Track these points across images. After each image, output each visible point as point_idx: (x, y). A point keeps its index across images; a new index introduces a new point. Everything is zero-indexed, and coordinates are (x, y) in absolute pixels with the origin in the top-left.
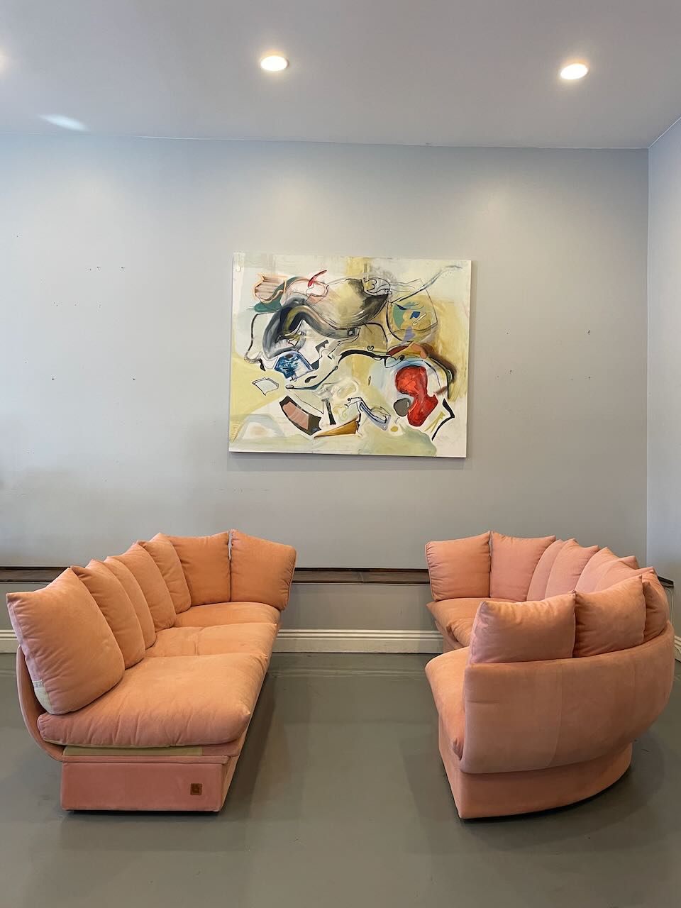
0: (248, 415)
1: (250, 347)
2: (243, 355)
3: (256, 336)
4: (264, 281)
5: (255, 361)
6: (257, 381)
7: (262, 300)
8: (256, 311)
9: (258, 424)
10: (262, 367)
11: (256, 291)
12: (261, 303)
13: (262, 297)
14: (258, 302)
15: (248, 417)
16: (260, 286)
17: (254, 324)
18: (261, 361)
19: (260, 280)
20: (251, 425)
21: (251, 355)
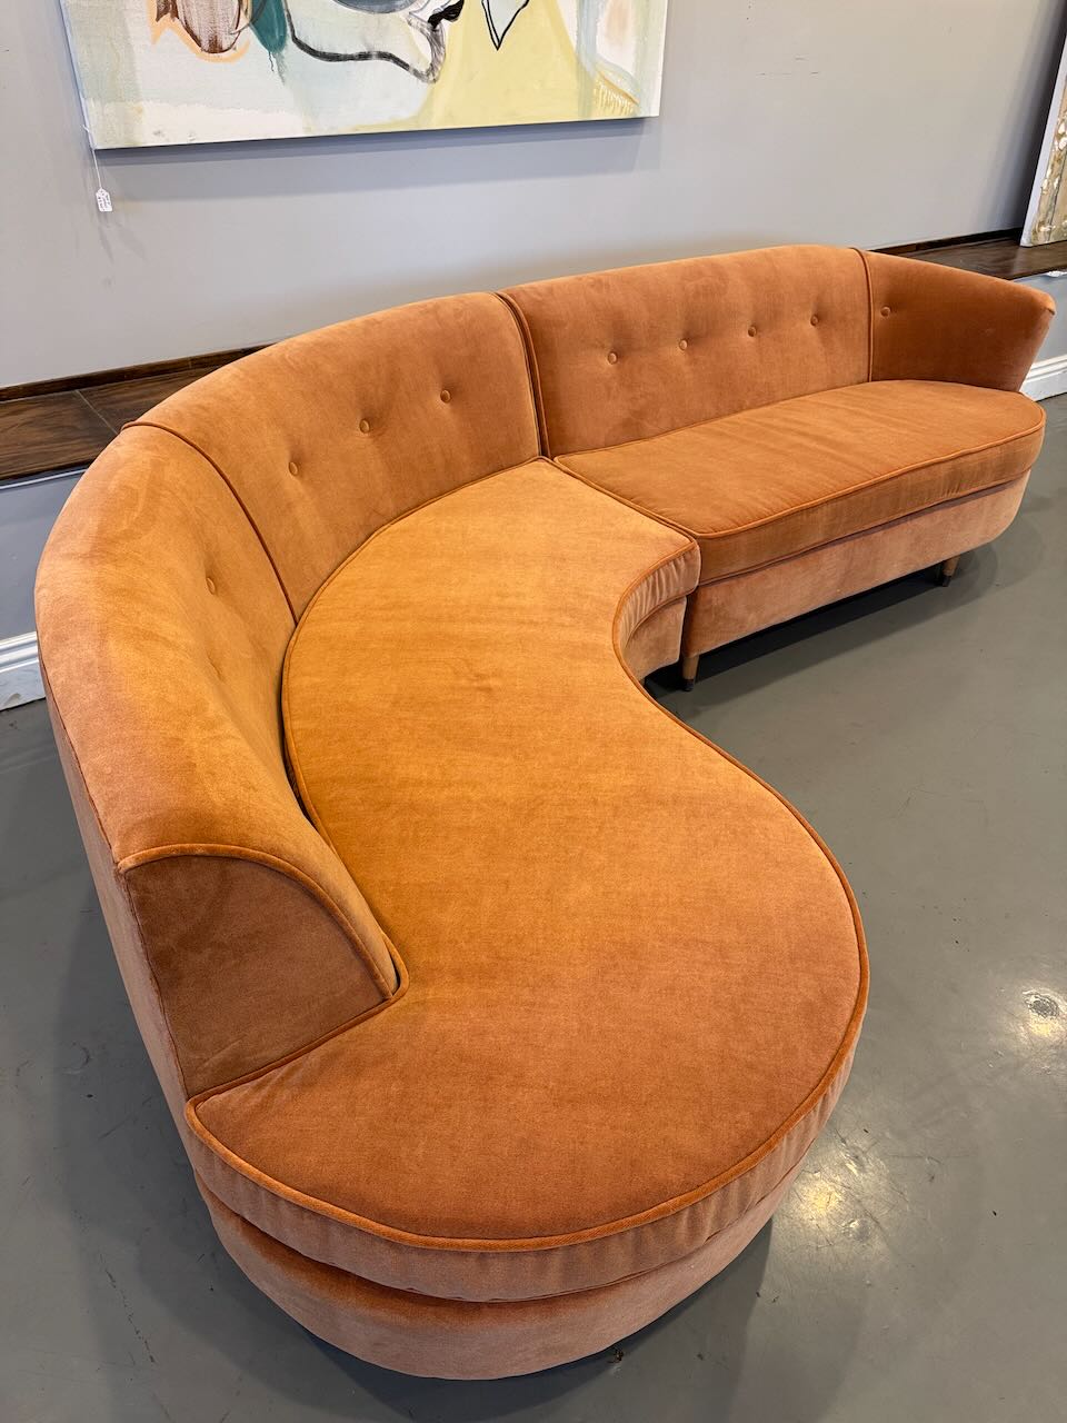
0: (579, 61)
1: (397, 61)
2: (421, 87)
3: (366, 44)
4: (175, 14)
5: (435, 40)
6: (492, 29)
7: (244, 21)
8: (281, 43)
9: (602, 25)
10: (452, 13)
11: (215, 48)
12: (254, 22)
13: (232, 21)
14: (249, 36)
15: (583, 59)
16: (196, 31)
17: (327, 49)
18: (435, 20)
19: (172, 29)
20: (603, 48)
21: (420, 56)
